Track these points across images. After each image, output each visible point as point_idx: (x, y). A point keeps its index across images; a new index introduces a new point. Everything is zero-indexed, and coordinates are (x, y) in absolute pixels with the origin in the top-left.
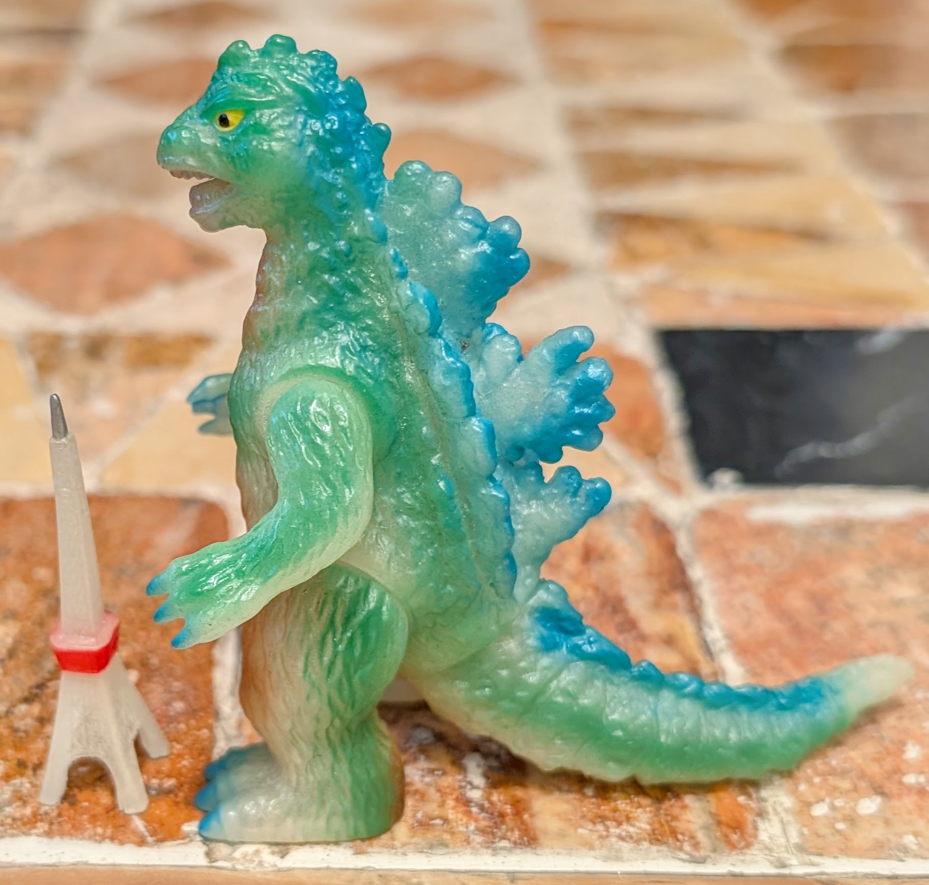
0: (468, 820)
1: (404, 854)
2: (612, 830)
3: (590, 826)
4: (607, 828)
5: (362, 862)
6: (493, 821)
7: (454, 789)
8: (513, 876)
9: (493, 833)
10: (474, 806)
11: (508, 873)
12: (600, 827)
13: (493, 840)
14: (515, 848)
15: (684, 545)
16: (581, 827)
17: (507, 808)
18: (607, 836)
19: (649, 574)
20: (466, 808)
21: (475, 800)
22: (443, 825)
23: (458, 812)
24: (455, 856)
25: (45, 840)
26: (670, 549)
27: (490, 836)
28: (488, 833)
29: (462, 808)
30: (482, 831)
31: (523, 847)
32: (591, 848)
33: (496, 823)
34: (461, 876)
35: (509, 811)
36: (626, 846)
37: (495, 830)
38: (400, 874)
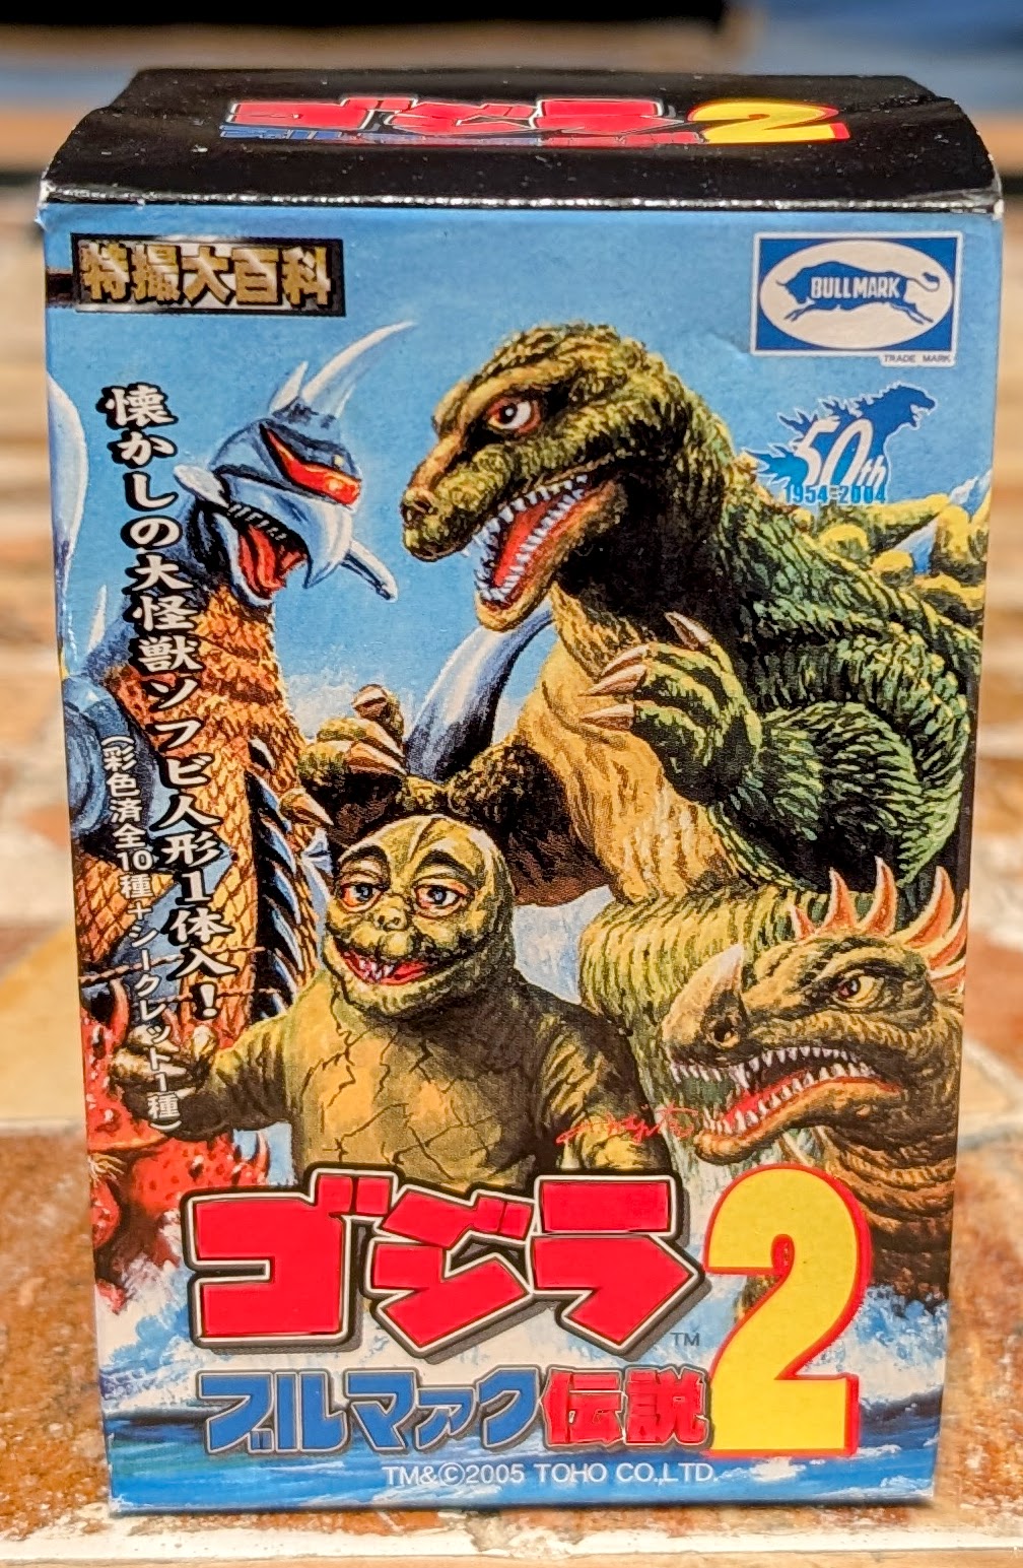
1: (735, 1535)
2: (1006, 1505)
3: (977, 1500)
4: (998, 1503)
8: (878, 1556)
11: (872, 1552)
12: (989, 1502)
16: (965, 1502)
18: (999, 1512)
24: (803, 1536)
32: (979, 1524)
34: (811, 1557)
38: (732, 1556)
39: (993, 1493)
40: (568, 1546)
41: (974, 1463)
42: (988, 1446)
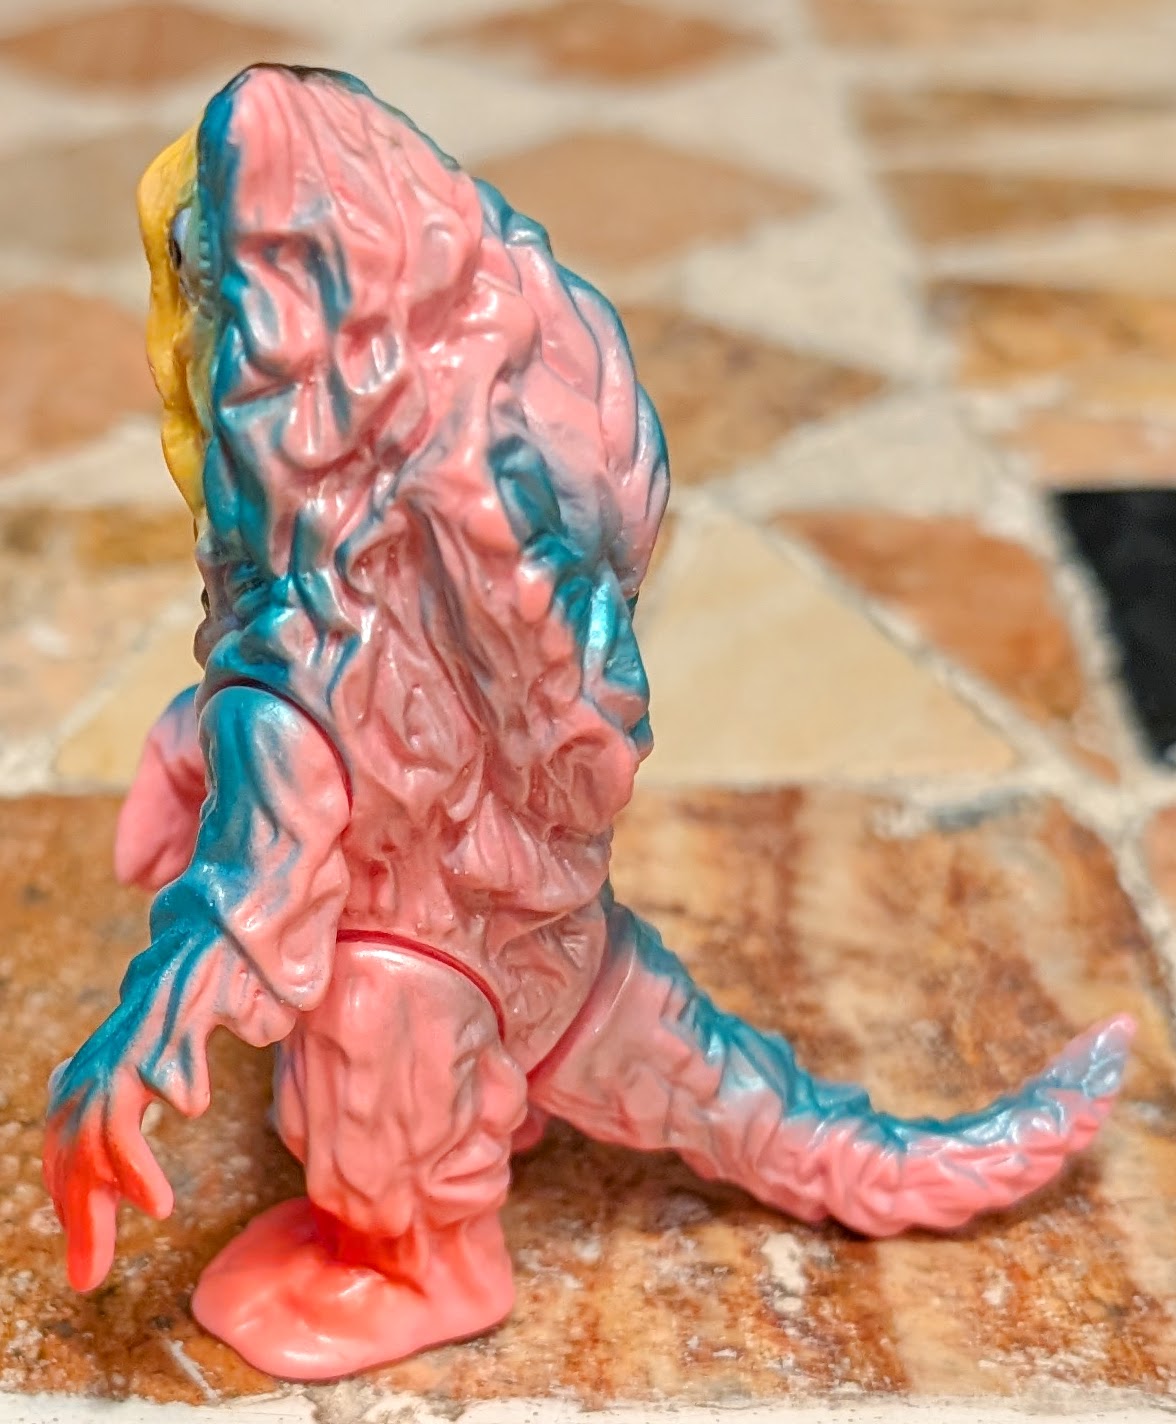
0: (781, 1350)
6: (827, 1349)
7: (752, 1298)
9: (827, 1369)
10: (790, 1327)
13: (830, 1383)
14: (869, 1395)
15: (1131, 872)
17: (850, 1329)
19: (1074, 921)
20: (775, 1329)
21: (792, 1316)
22: (738, 1358)
23: (761, 1337)
26: (1108, 877)
27: (824, 1377)
28: (819, 1371)
29: (768, 1330)
30: (808, 1368)
31: (885, 1394)
33: (832, 1354)
35: (854, 1333)
36: (1067, 1389)
37: (831, 1366)
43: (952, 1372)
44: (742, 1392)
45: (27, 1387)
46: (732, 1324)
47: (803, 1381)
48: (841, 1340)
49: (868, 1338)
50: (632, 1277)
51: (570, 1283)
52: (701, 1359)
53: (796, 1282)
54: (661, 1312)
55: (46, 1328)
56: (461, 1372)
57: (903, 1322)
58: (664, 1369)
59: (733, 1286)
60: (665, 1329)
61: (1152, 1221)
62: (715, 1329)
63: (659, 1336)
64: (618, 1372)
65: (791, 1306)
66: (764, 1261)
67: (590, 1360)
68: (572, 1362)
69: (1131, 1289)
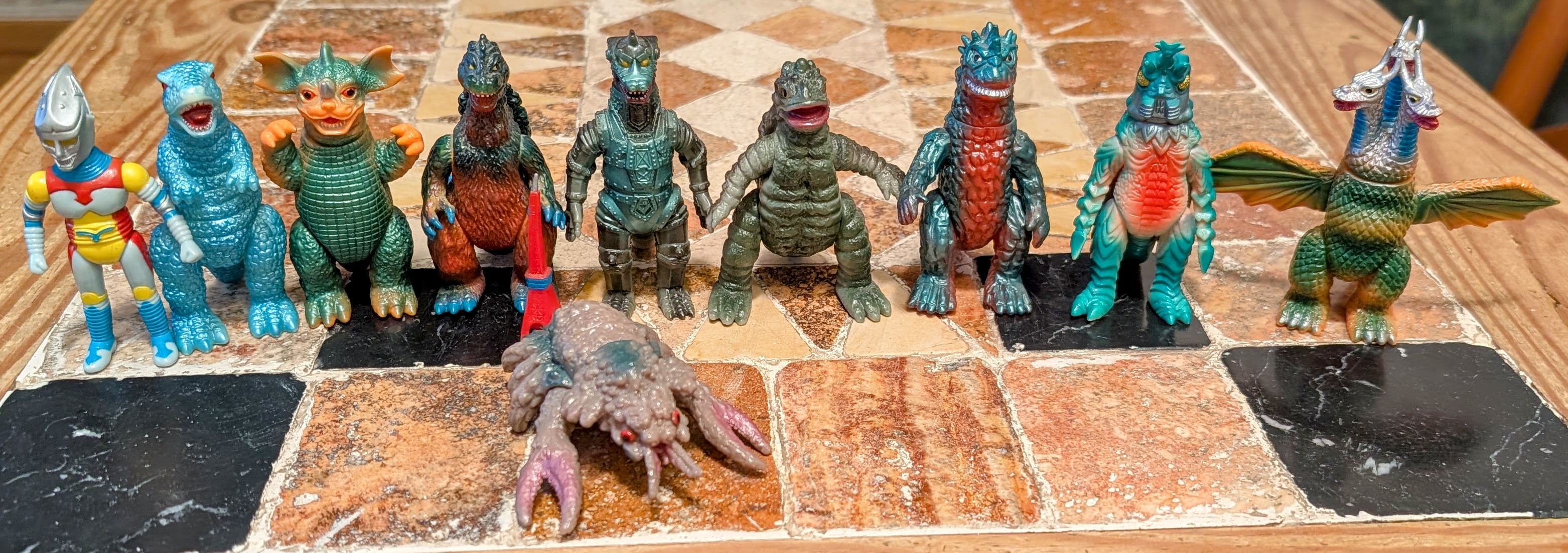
0: (906, 514)
3: (963, 515)
5: (860, 534)
6: (918, 514)
8: (932, 536)
10: (908, 507)
11: (928, 535)
12: (968, 515)
13: (919, 521)
14: (930, 524)
15: (1000, 382)
16: (959, 515)
17: (924, 508)
18: (971, 518)
19: (984, 396)
22: (895, 516)
23: (901, 511)
24: (903, 529)
25: (712, 532)
26: (994, 384)
28: (916, 519)
29: (902, 509)
30: (914, 519)
31: (933, 524)
32: (965, 523)
33: (920, 515)
34: (908, 537)
36: (981, 523)
37: (919, 517)
39: (969, 512)
40: (821, 535)
41: (962, 500)
42: (966, 493)
43: (950, 519)
44: (896, 525)
45: (713, 529)
46: (894, 509)
47: (913, 522)
48: (922, 512)
49: (929, 511)
50: (867, 497)
51: (851, 499)
52: (886, 517)
53: (910, 498)
54: (875, 506)
55: (715, 514)
56: (825, 522)
57: (938, 507)
58: (877, 521)
59: (893, 499)
60: (876, 510)
61: (1003, 480)
62: (889, 510)
63: (874, 512)
64: (864, 521)
65: (909, 504)
66: (901, 493)
67: (857, 518)
68: (852, 519)
69: (997, 497)
